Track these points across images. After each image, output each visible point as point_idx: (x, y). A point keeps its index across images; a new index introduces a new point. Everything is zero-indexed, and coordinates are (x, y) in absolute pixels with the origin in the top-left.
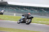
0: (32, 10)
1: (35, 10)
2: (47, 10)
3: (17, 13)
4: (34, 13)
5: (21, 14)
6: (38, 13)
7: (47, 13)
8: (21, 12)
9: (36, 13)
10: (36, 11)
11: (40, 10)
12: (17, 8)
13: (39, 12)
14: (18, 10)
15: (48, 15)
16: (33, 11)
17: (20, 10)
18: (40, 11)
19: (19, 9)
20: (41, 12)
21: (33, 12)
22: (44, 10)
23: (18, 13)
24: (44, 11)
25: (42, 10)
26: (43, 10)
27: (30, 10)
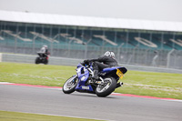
0: (62, 39)
1: (74, 38)
2: (119, 37)
3: (6, 51)
4: (72, 51)
5: (22, 53)
6: (86, 50)
7: (119, 51)
8: (23, 48)
9: (77, 51)
10: (80, 42)
11: (94, 38)
12: (7, 32)
13: (89, 48)
14: (12, 38)
15: (122, 57)
16: (66, 44)
17: (19, 41)
18: (92, 42)
19: (15, 35)
20: (96, 46)
21: (68, 45)
22: (108, 38)
23: (11, 52)
24: (108, 41)
25: (101, 40)
26: (103, 37)
27: (56, 39)
